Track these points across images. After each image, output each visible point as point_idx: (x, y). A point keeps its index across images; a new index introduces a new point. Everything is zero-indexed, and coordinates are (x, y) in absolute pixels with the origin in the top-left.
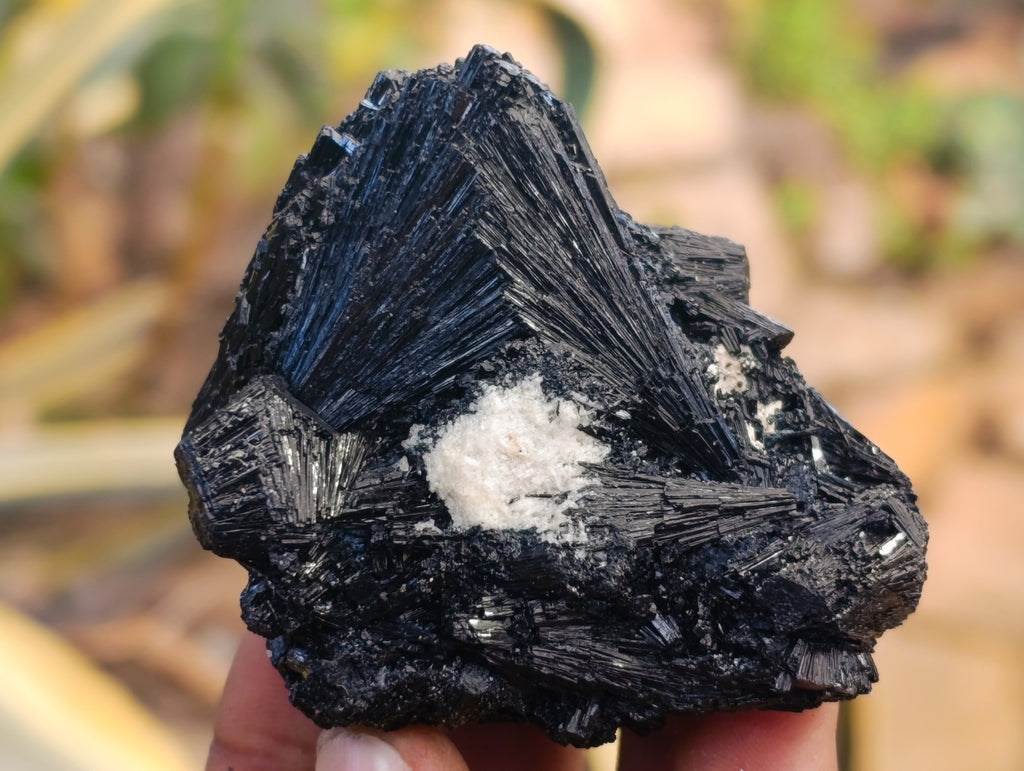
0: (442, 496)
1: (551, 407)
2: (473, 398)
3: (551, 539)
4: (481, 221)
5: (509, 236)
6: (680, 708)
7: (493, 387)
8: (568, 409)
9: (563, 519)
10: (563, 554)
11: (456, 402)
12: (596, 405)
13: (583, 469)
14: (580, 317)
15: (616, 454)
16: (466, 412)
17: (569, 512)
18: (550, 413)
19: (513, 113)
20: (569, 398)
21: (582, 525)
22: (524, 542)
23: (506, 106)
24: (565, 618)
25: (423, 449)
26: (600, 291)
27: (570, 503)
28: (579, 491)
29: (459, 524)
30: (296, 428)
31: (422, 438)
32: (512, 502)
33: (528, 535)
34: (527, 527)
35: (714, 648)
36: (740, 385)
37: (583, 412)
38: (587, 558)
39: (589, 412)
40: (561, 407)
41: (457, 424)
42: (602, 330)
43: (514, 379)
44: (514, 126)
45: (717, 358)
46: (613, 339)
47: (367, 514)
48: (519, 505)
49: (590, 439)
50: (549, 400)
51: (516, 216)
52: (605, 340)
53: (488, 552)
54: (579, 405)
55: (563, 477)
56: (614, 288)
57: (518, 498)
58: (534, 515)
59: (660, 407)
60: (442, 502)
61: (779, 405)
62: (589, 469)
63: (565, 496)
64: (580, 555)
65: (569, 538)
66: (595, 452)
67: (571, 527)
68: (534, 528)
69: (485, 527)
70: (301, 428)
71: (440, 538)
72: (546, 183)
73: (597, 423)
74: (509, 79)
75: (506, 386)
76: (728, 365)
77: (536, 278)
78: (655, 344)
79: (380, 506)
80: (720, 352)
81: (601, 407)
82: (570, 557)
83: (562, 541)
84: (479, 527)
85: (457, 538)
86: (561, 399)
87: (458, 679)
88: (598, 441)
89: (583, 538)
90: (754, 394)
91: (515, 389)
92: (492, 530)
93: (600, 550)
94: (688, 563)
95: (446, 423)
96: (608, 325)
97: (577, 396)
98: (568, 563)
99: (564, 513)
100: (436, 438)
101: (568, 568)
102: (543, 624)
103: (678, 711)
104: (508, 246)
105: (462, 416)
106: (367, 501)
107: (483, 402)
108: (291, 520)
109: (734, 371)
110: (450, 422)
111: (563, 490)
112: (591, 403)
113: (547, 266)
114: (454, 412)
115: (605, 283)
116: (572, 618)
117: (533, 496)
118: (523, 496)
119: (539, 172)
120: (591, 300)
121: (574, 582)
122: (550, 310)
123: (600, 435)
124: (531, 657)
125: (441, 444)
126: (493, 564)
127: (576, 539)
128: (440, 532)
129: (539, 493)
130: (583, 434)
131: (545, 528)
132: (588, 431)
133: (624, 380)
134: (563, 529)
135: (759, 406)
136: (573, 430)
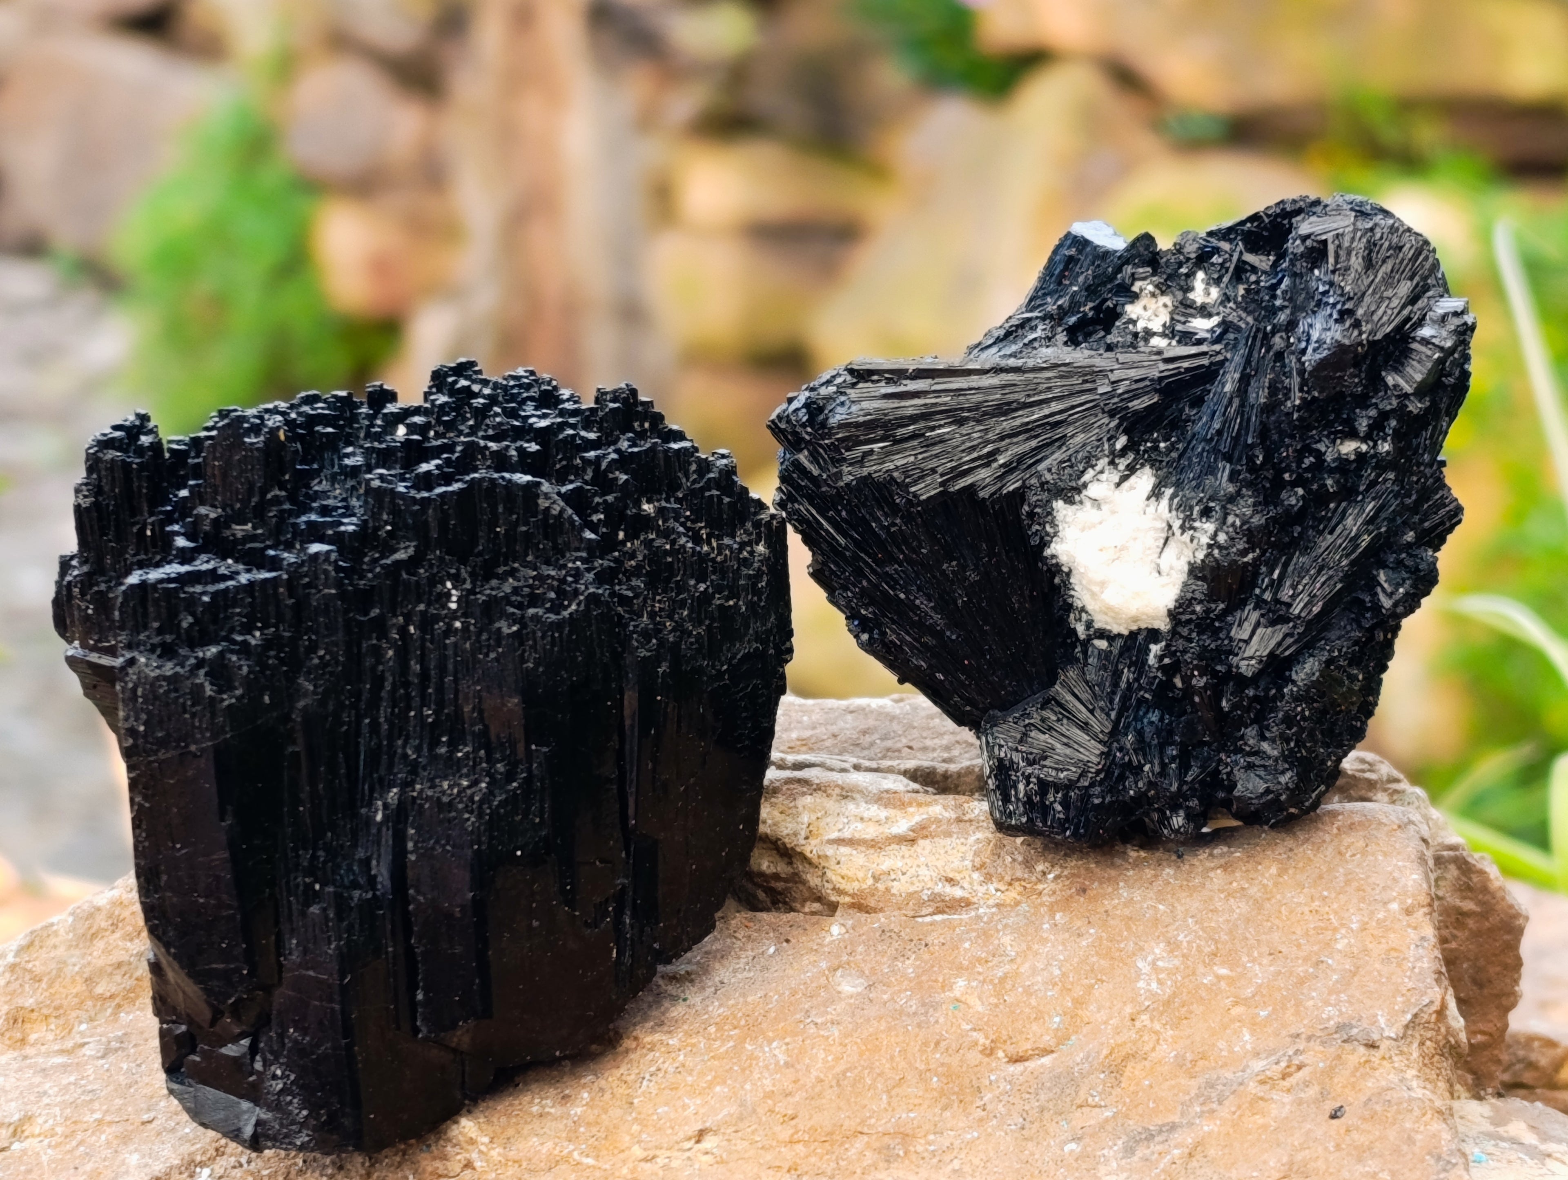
0: (1134, 628)
1: (1088, 504)
2: (1058, 566)
3: (1200, 555)
4: (913, 489)
5: (933, 471)
6: (1414, 497)
7: (1053, 545)
8: (1094, 490)
9: (1187, 537)
10: (1216, 552)
11: (1057, 580)
12: (1103, 463)
13: (1153, 499)
14: (1027, 439)
15: (1154, 464)
16: (1069, 574)
17: (1183, 528)
18: (1093, 506)
19: (833, 421)
20: (1085, 486)
21: (1197, 524)
22: (1197, 578)
23: (824, 424)
24: (1277, 572)
25: (1089, 625)
26: (1016, 410)
27: (1177, 524)
28: (1170, 511)
29: (1163, 624)
30: (1025, 726)
31: (1080, 620)
32: (1159, 573)
33: (1194, 571)
34: (1186, 568)
35: (1371, 444)
36: (1165, 306)
37: (1103, 477)
38: (1227, 533)
39: (1107, 472)
40: (1091, 495)
41: (1076, 588)
42: (1047, 423)
43: (1053, 524)
44: (842, 426)
45: (1134, 317)
46: (1058, 418)
47: (1125, 699)
48: (1164, 568)
49: (1133, 479)
50: (1081, 502)
51: (920, 457)
52: (1058, 424)
53: (1193, 612)
54: (1095, 478)
55: (1155, 519)
56: (1015, 396)
57: (1158, 565)
58: (1179, 559)
59: (1130, 405)
60: (1140, 629)
61: (1200, 275)
62: (1156, 493)
63: (1170, 527)
64: (1222, 538)
65: (1205, 540)
66: (1145, 479)
67: (1196, 534)
68: (1189, 563)
69: (1171, 605)
70: (1027, 721)
71: (1168, 646)
72: (901, 418)
73: (1121, 467)
74: (804, 410)
75: (1056, 534)
76: (1145, 308)
77: (977, 464)
78: (1080, 381)
79: (1123, 685)
80: (1132, 310)
81: (1106, 460)
82: (1220, 547)
83: (1205, 547)
84: (1169, 611)
85: (1174, 632)
86: (1085, 492)
87: (1298, 686)
88: (1138, 472)
89: (1210, 527)
90: (1180, 295)
91: (1061, 528)
92: (1176, 601)
93: (1225, 518)
94: (1274, 443)
95: (1073, 596)
96: (1046, 417)
97: (1087, 477)
98: (1225, 552)
99: (1182, 534)
100: (1083, 610)
101: (1229, 554)
102: (1275, 594)
103: (1415, 501)
104: (942, 475)
105: (1072, 581)
106: (1114, 693)
107: (1063, 559)
108: (1093, 770)
109: (1152, 304)
110: (1072, 593)
111: (1164, 525)
112: (1098, 468)
113: (973, 448)
114: (1065, 585)
115: (1009, 404)
116: (1280, 566)
117: (1161, 552)
118: (1158, 561)
119: (890, 420)
120: (1018, 422)
121: (1244, 553)
122: (1011, 463)
123: (1132, 469)
124: (1299, 617)
125: (1089, 608)
126: (1207, 611)
127: (1209, 534)
128: (1163, 643)
129: (1161, 545)
130: (1126, 485)
131: (1191, 554)
132: (1124, 479)
133: (1096, 425)
134: (1195, 541)
135: (1191, 296)
136: (1117, 492)
